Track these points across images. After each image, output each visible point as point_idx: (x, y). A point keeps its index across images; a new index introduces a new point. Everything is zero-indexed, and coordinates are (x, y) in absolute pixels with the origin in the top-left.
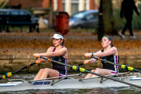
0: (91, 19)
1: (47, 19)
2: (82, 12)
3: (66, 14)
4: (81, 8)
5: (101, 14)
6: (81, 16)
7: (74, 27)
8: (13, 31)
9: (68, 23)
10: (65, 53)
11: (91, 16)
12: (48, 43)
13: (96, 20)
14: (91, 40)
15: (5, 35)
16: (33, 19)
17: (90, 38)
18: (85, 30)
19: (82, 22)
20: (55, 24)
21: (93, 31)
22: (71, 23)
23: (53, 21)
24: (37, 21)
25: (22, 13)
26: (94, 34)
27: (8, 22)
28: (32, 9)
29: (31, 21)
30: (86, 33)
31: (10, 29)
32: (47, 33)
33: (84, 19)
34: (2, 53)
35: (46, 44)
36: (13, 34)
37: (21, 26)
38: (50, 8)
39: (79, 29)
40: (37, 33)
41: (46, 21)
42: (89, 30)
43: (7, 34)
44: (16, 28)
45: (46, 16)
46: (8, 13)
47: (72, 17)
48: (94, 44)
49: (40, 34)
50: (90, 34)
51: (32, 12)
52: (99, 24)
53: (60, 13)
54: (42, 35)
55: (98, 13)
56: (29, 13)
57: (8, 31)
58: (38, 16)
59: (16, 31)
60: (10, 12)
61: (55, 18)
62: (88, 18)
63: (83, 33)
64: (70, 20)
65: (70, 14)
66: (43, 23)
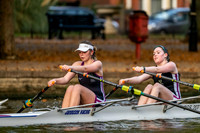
0: (179, 21)
1: (117, 20)
2: (167, 11)
3: (144, 13)
4: (165, 5)
5: (193, 14)
6: (165, 16)
7: (156, 32)
8: (68, 38)
9: (146, 26)
10: (100, 68)
11: (180, 17)
12: (117, 54)
13: (187, 22)
14: (179, 50)
15: (56, 44)
16: (97, 21)
17: (178, 47)
18: (171, 36)
19: (166, 25)
20: (128, 28)
21: (183, 37)
22: (151, 26)
23: (126, 23)
24: (102, 23)
25: (81, 13)
26: (184, 42)
27: (61, 25)
28: (96, 6)
29: (93, 24)
30: (172, 41)
31: (65, 35)
32: (116, 41)
33: (170, 20)
34: (53, 69)
35: (115, 56)
36: (68, 41)
37: (79, 30)
38: (121, 6)
39: (163, 35)
40: (102, 41)
41: (116, 24)
42: (177, 37)
43: (59, 42)
44: (73, 34)
45: (115, 16)
46: (61, 13)
47: (153, 18)
48: (183, 56)
49: (106, 42)
50: (177, 41)
51: (95, 10)
52: (191, 28)
53: (135, 12)
54: (109, 44)
55: (189, 13)
56: (92, 13)
57: (61, 38)
58: (103, 16)
59: (73, 38)
60: (65, 11)
61: (128, 19)
62: (175, 19)
63: (168, 41)
64: (150, 22)
65: (149, 13)
66: (110, 26)
